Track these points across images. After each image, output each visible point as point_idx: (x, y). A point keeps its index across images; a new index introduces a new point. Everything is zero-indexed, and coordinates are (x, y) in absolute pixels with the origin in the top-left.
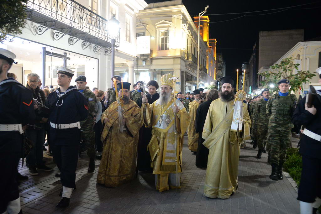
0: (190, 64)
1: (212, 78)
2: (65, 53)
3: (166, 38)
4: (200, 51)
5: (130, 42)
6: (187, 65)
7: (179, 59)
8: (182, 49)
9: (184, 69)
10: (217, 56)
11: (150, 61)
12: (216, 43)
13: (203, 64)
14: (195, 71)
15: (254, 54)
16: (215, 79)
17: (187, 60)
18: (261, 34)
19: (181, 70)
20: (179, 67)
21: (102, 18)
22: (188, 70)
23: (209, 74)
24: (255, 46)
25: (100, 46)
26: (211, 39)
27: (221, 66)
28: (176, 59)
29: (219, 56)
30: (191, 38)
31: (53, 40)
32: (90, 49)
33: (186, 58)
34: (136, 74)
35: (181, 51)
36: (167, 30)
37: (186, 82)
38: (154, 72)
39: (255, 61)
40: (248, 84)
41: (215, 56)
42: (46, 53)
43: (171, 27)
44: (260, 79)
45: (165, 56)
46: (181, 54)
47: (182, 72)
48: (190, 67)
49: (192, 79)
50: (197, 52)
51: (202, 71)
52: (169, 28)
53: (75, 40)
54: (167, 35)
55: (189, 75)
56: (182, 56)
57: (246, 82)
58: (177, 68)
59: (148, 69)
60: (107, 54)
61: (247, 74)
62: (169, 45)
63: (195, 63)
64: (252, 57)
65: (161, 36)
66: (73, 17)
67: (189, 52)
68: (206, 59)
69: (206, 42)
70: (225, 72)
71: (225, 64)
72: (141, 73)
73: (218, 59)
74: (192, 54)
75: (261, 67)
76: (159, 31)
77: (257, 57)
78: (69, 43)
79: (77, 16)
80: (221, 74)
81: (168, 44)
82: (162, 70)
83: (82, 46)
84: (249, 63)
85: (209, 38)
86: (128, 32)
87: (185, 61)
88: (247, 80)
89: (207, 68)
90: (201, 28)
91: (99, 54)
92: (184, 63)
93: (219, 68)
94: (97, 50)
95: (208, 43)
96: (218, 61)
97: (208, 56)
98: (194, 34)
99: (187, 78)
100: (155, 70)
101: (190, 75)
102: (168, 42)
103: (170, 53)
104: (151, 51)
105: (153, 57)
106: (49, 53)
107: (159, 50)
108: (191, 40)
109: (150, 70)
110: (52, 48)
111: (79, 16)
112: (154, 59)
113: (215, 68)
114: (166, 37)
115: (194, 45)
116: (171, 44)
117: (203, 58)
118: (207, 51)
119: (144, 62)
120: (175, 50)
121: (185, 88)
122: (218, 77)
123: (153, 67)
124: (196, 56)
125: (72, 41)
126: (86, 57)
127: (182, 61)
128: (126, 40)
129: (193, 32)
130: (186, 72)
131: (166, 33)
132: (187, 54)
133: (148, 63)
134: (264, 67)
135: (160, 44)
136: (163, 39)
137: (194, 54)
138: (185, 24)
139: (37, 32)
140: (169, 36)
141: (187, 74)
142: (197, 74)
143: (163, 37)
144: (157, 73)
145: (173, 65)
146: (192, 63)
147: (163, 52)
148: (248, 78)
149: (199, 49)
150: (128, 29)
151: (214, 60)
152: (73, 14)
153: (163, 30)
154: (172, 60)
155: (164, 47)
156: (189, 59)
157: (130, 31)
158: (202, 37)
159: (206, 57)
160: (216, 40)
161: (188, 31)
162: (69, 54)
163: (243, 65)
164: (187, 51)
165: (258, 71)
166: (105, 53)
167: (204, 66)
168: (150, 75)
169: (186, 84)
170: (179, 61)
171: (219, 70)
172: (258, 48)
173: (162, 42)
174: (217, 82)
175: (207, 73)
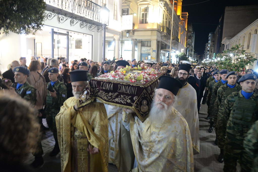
0: (164, 35)
1: (183, 45)
2: (68, 32)
3: (146, 14)
4: (173, 24)
5: (117, 20)
6: (162, 36)
7: (156, 31)
8: (159, 23)
9: (160, 39)
10: (188, 27)
11: (133, 33)
12: (188, 16)
13: (175, 35)
14: (169, 41)
15: (219, 26)
16: (185, 46)
17: (163, 32)
18: (227, 8)
19: (157, 40)
20: (155, 37)
21: (96, 4)
22: (163, 40)
23: (180, 43)
24: (221, 19)
25: (94, 26)
26: (183, 13)
27: (191, 35)
28: (153, 31)
29: (190, 27)
30: (166, 13)
31: (59, 23)
32: (86, 28)
33: (162, 30)
34: (121, 42)
35: (158, 24)
36: (146, 7)
37: (161, 50)
38: (135, 41)
39: (220, 32)
40: (213, 51)
41: (186, 27)
42: (54, 32)
43: (150, 4)
44: (223, 48)
45: (145, 28)
46: (158, 27)
47: (158, 42)
48: (165, 38)
49: (166, 47)
50: (171, 24)
51: (175, 41)
52: (149, 5)
53: (75, 22)
54: (147, 11)
55: (163, 43)
56: (158, 29)
57: (211, 49)
58: (154, 39)
59: (131, 39)
60: (99, 31)
61: (212, 42)
62: (148, 20)
63: (168, 34)
64: (218, 28)
65: (142, 12)
66: (74, 5)
67: (164, 25)
68: (178, 30)
69: (179, 16)
70: (194, 40)
71: (194, 34)
72: (125, 42)
73: (189, 30)
74: (167, 27)
75: (224, 38)
76: (140, 8)
77: (222, 28)
78: (70, 24)
79: (77, 4)
80: (191, 42)
81: (147, 18)
82: (142, 40)
83: (80, 26)
84: (215, 33)
85: (182, 12)
86: (116, 12)
87: (161, 33)
88: (212, 47)
89: (179, 38)
90: (176, 4)
91: (93, 31)
92: (159, 34)
93: (189, 37)
94: (91, 29)
95: (181, 16)
96: (188, 31)
97: (181, 27)
98: (169, 10)
99: (162, 46)
100: (136, 39)
101: (165, 44)
102: (147, 17)
103: (148, 27)
104: (134, 25)
105: (135, 29)
106: (56, 33)
107: (140, 23)
108: (166, 15)
109: (132, 40)
110: (59, 29)
111: (78, 4)
112: (136, 31)
113: (186, 37)
114: (146, 12)
115: (169, 19)
116: (149, 19)
117: (176, 29)
118: (180, 23)
119: (128, 34)
120: (153, 24)
121: (160, 55)
122: (188, 45)
123: (135, 37)
124: (170, 29)
125: (72, 23)
126: (83, 34)
127: (158, 32)
128: (114, 19)
129: (168, 8)
130: (161, 42)
131: (146, 10)
132: (163, 27)
133: (131, 34)
134: (227, 37)
135: (141, 18)
136: (143, 14)
137: (168, 27)
138: (162, 2)
139: (47, 18)
140: (148, 12)
141: (162, 43)
142: (170, 43)
143: (143, 13)
144: (138, 42)
145: (151, 36)
146: (166, 35)
147: (143, 25)
148: (213, 46)
149: (173, 22)
150: (116, 9)
151: (185, 30)
152: (74, 3)
153: (143, 7)
154: (150, 32)
155: (144, 21)
156: (164, 31)
157: (117, 11)
158: (176, 11)
159: (179, 28)
160: (187, 13)
161: (164, 7)
162: (71, 33)
163: (210, 34)
164: (163, 25)
165: (222, 41)
166: (97, 30)
167: (176, 36)
168: (132, 44)
169: (160, 51)
170: (155, 33)
171: (189, 38)
172: (223, 21)
173: (143, 17)
174: (187, 49)
175: (178, 42)
